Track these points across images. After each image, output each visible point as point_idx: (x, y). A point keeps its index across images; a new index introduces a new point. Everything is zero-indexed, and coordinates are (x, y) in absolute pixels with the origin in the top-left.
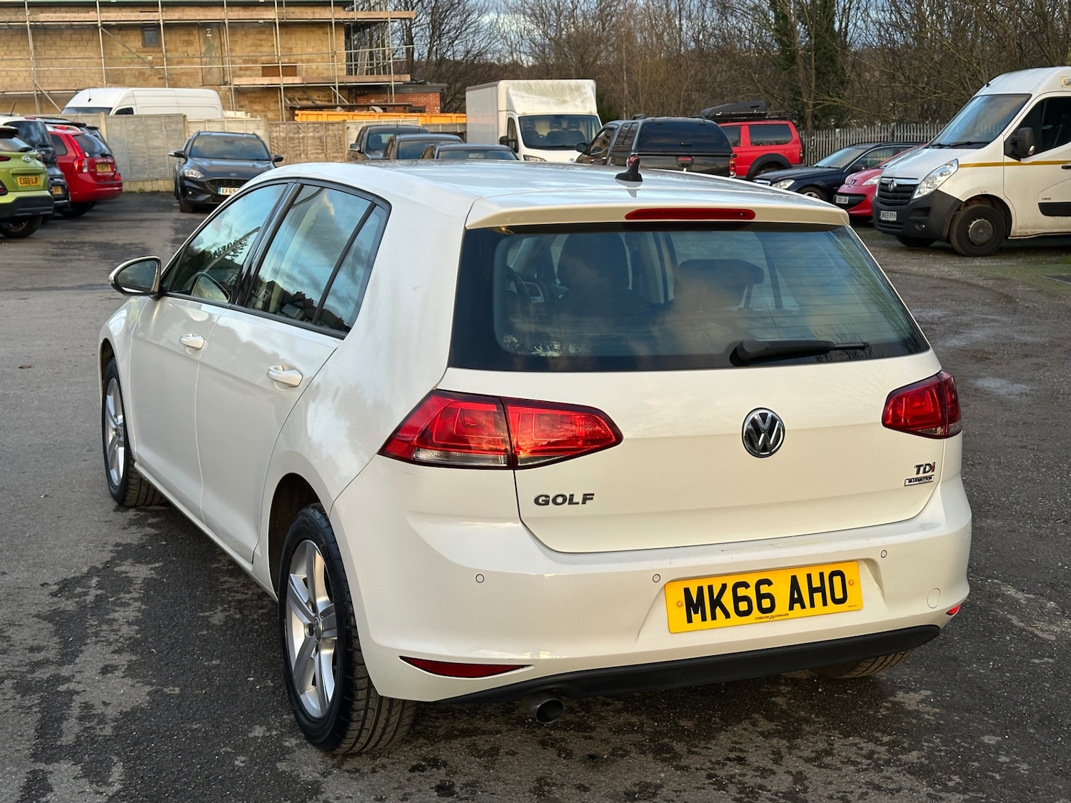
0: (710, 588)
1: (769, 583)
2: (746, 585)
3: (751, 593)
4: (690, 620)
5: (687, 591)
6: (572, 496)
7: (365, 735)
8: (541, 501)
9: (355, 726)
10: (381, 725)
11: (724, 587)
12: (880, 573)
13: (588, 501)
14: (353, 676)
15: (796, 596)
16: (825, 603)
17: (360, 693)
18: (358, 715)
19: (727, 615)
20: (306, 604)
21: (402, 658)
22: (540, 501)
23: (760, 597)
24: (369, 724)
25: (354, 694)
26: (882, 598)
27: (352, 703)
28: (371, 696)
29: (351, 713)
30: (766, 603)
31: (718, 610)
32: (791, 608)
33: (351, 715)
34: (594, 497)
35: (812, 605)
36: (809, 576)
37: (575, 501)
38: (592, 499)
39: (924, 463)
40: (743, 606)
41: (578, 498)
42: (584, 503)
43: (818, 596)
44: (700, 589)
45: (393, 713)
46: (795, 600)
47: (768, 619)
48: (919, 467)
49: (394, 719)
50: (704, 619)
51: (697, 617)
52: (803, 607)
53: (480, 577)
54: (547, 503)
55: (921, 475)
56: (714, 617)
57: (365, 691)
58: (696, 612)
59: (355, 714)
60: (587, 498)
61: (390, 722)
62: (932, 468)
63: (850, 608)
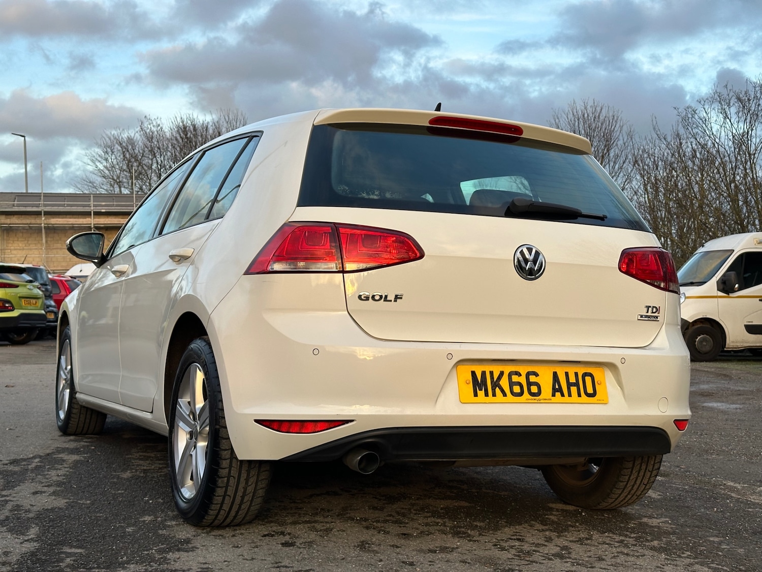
0: (491, 373)
1: (536, 375)
2: (518, 374)
3: (523, 380)
4: (476, 395)
5: (473, 373)
7: (228, 501)
9: (220, 492)
10: (240, 494)
11: (502, 373)
12: (621, 376)
13: (398, 300)
14: (219, 448)
15: (557, 387)
16: (579, 395)
17: (224, 462)
18: (223, 482)
19: (505, 395)
20: (189, 415)
21: (256, 421)
22: (362, 297)
23: (530, 384)
24: (231, 491)
25: (219, 463)
26: (623, 398)
27: (218, 471)
28: (233, 465)
29: (217, 479)
30: (534, 389)
31: (497, 390)
32: (554, 395)
33: (217, 481)
34: (403, 297)
35: (570, 395)
36: (567, 374)
37: (388, 299)
38: (401, 298)
39: (652, 306)
41: (391, 297)
42: (395, 301)
43: (574, 390)
44: (484, 373)
45: (250, 483)
46: (557, 389)
48: (648, 307)
49: (250, 489)
50: (487, 395)
51: (481, 393)
52: (563, 395)
53: (316, 351)
55: (649, 314)
56: (494, 395)
57: (228, 461)
58: (481, 390)
59: (220, 481)
61: (248, 492)
62: (658, 310)
63: (599, 402)
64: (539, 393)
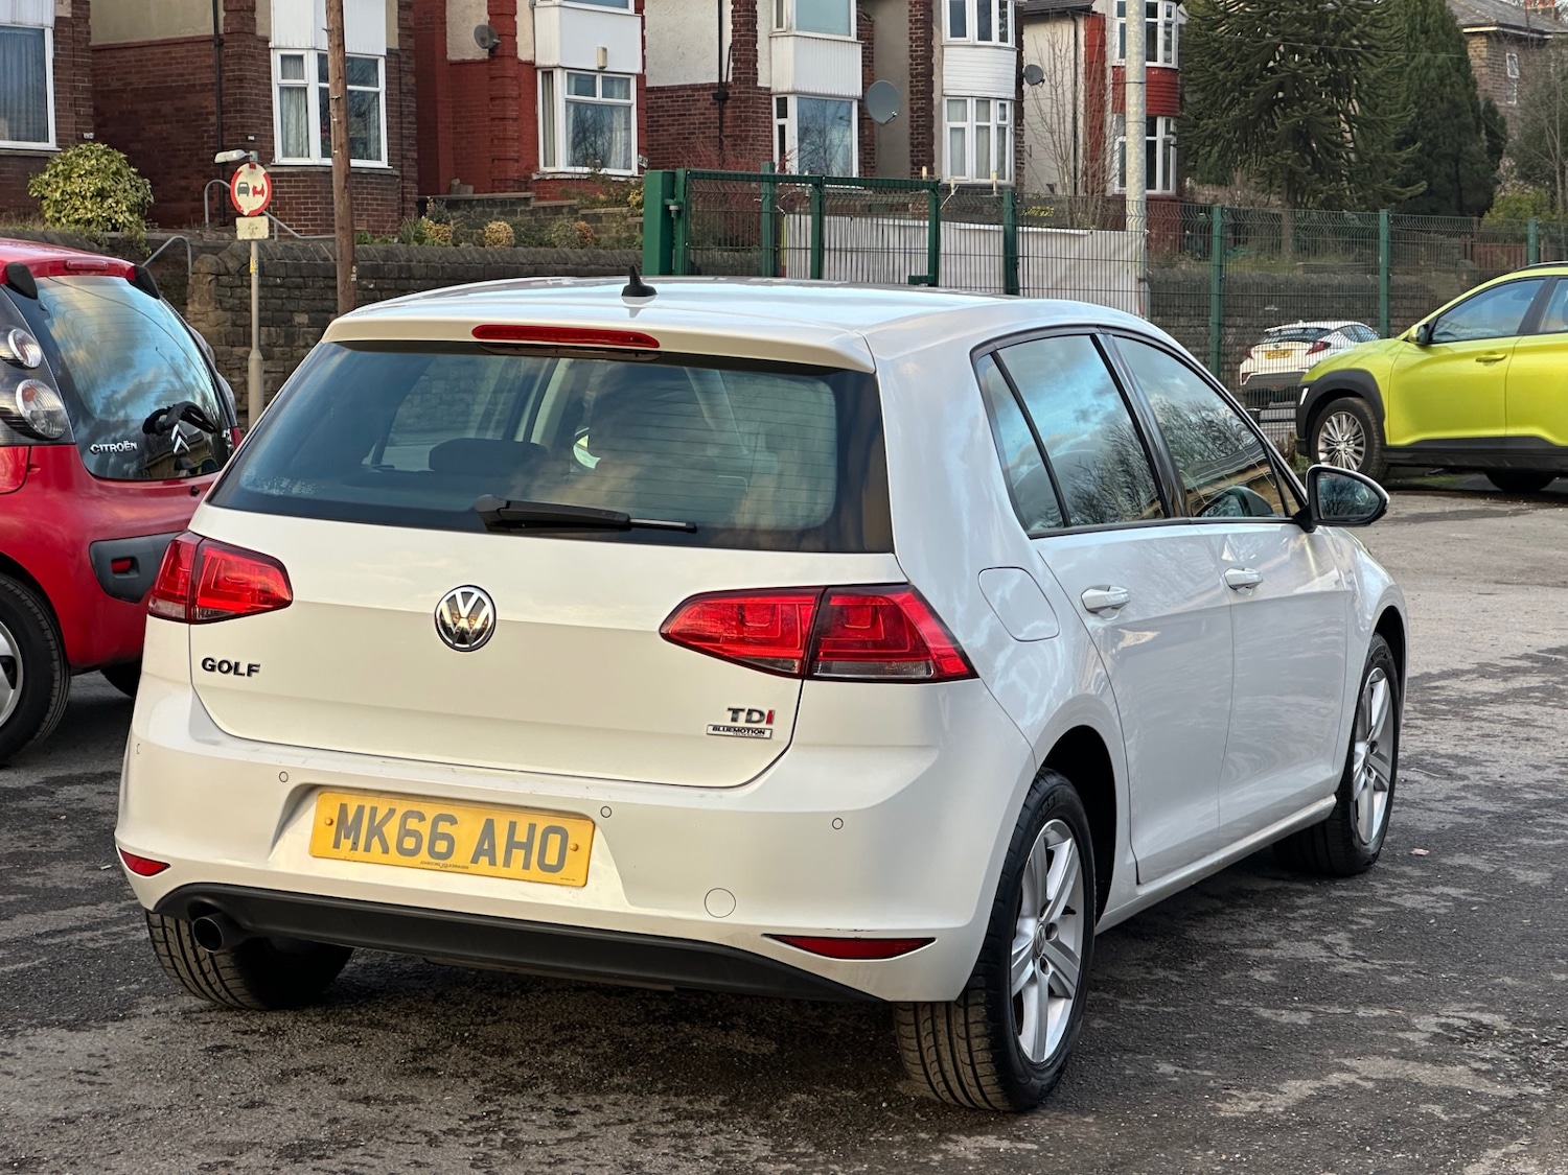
4: (337, 845)
6: (237, 664)
8: (209, 665)
13: (254, 674)
15: (486, 847)
23: (435, 836)
32: (475, 860)
34: (261, 669)
40: (409, 843)
41: (243, 669)
42: (249, 675)
44: (361, 809)
47: (438, 867)
48: (736, 711)
51: (346, 844)
52: (493, 862)
54: (213, 669)
60: (251, 669)
64: (448, 855)
